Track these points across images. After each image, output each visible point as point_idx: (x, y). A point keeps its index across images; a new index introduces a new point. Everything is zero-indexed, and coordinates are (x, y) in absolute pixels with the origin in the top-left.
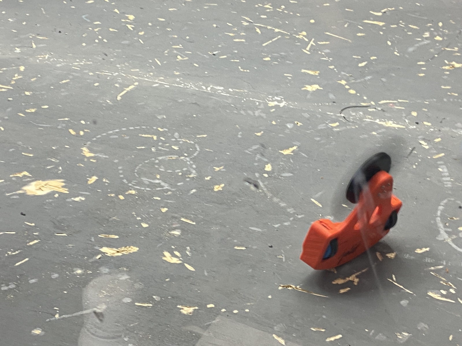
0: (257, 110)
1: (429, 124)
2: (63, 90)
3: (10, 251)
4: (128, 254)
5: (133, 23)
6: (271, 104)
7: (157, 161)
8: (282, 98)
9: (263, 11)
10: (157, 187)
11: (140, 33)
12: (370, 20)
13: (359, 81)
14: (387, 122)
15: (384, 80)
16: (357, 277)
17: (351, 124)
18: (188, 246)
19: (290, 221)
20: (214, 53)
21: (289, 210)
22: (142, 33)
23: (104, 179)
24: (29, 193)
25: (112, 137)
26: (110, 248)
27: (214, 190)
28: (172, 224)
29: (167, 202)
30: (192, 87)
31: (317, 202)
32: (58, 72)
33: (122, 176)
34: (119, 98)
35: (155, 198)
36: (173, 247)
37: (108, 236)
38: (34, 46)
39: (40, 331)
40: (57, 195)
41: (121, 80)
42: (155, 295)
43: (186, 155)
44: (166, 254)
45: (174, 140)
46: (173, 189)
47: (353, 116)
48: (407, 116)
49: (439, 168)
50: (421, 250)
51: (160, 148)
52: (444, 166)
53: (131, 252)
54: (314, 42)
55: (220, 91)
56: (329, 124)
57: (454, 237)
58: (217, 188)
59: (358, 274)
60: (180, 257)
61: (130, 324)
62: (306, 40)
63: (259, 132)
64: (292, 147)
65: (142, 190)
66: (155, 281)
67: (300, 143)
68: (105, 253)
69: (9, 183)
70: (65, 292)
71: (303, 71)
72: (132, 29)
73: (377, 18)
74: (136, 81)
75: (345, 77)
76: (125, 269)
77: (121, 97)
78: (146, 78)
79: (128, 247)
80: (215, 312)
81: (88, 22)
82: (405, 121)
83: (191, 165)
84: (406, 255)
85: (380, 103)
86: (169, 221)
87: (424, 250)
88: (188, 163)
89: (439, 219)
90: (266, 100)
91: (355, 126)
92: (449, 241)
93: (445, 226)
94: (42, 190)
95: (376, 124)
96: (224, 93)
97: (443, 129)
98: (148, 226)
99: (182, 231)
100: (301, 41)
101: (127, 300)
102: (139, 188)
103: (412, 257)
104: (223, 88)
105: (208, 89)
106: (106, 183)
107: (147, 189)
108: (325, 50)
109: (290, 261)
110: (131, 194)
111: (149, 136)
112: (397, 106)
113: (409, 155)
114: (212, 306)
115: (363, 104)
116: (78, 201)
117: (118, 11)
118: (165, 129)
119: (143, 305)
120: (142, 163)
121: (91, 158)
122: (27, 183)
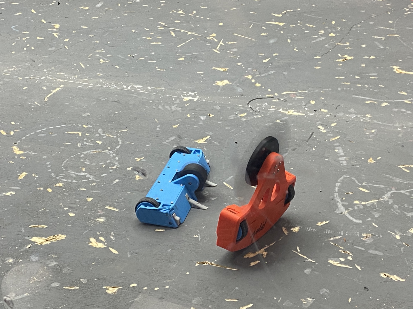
0: (174, 106)
1: (326, 111)
4: (56, 241)
5: (59, 31)
6: (186, 99)
7: (83, 155)
8: (195, 94)
9: (177, 16)
10: (83, 180)
11: (65, 40)
12: (272, 21)
13: (263, 75)
14: (289, 111)
15: (285, 73)
16: (266, 250)
17: (257, 113)
18: (112, 232)
20: (133, 55)
22: (68, 40)
23: (33, 174)
25: (40, 135)
26: (40, 238)
27: (136, 179)
28: (98, 212)
29: (92, 192)
30: (114, 87)
31: (229, 185)
33: (50, 170)
34: (46, 99)
35: (81, 189)
36: (98, 233)
37: (38, 226)
41: (48, 83)
42: (82, 279)
43: (109, 148)
44: (92, 240)
45: (98, 135)
46: (98, 180)
47: (259, 106)
48: (307, 104)
49: (336, 149)
50: (322, 223)
51: (85, 143)
52: (340, 148)
53: (59, 240)
54: (222, 42)
55: (140, 89)
56: (239, 115)
57: (350, 210)
58: (138, 177)
59: (266, 247)
60: (105, 242)
61: (59, 307)
62: (216, 40)
63: (175, 125)
64: (205, 137)
65: (69, 182)
66: (82, 265)
67: (212, 133)
68: (35, 242)
71: (214, 68)
72: (58, 37)
73: (278, 19)
74: (62, 83)
75: (251, 72)
76: (54, 256)
77: (47, 98)
78: (71, 80)
79: (56, 235)
80: (137, 291)
81: (18, 32)
82: (305, 109)
83: (114, 157)
84: (309, 229)
85: (282, 94)
86: (94, 210)
87: (325, 223)
88: (111, 155)
89: (337, 194)
90: (181, 96)
91: (261, 116)
92: (346, 213)
93: (342, 201)
95: (280, 113)
96: (143, 91)
97: (338, 115)
98: (74, 215)
99: (106, 218)
100: (211, 42)
101: (56, 284)
102: (66, 180)
103: (314, 230)
104: (142, 86)
105: (129, 87)
106: (35, 177)
107: (74, 181)
108: (233, 49)
109: (206, 239)
110: (59, 187)
111: (74, 133)
112: (297, 96)
113: (309, 139)
114: (135, 285)
115: (268, 96)
116: (9, 195)
117: (45, 21)
118: (89, 126)
119: (71, 288)
120: (68, 158)
121: (21, 155)
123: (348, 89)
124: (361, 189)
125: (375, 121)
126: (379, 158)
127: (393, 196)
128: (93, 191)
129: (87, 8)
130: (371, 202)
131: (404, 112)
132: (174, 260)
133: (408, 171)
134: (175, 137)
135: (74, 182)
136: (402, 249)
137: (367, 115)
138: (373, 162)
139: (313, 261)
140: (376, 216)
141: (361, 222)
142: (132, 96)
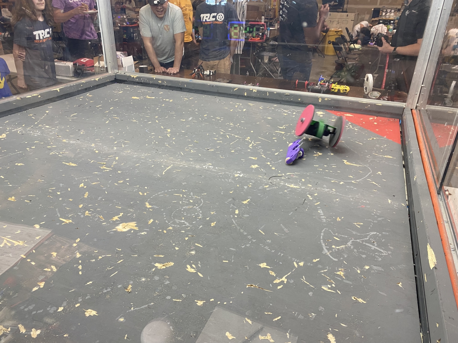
0: (230, 179)
1: (311, 186)
2: (136, 170)
3: (108, 267)
4: (168, 267)
5: (170, 133)
6: (236, 175)
7: (183, 209)
8: (241, 172)
9: (229, 126)
10: (183, 225)
11: (173, 139)
12: (278, 131)
13: (276, 162)
14: (291, 185)
16: (286, 278)
17: (274, 186)
18: (199, 261)
19: (250, 244)
21: (249, 237)
22: (175, 138)
23: (156, 221)
24: (119, 231)
25: (160, 196)
26: (159, 264)
27: (211, 225)
28: (191, 248)
30: (198, 167)
31: (262, 232)
32: (135, 160)
33: (165, 219)
34: (164, 173)
35: (182, 231)
36: (191, 262)
37: (159, 256)
38: (123, 146)
39: (123, 319)
40: (132, 231)
41: (165, 163)
42: (183, 294)
43: (197, 205)
44: (188, 266)
45: (190, 196)
46: (191, 226)
47: (275, 181)
48: (300, 181)
49: (318, 211)
51: (184, 201)
52: (321, 210)
53: (170, 266)
54: (253, 142)
56: (264, 186)
57: (331, 252)
58: (213, 224)
59: (286, 276)
60: (195, 269)
61: (170, 313)
62: (250, 141)
63: (231, 191)
64: (247, 199)
66: (183, 284)
67: (251, 197)
68: (157, 267)
69: (109, 224)
70: (137, 293)
71: (250, 157)
72: (169, 137)
73: (281, 130)
74: (172, 164)
75: (269, 161)
76: (167, 277)
78: (176, 162)
79: (169, 263)
80: (214, 304)
81: (148, 133)
82: (299, 184)
83: (199, 210)
84: (309, 264)
85: (287, 174)
86: (189, 246)
87: (317, 260)
88: (198, 210)
89: (322, 240)
90: (234, 173)
91: (276, 187)
92: (328, 254)
93: (326, 245)
94: (125, 229)
95: (286, 186)
96: (214, 170)
97: (318, 188)
98: (178, 249)
99: (196, 251)
100: (248, 142)
101: (169, 297)
102: (174, 225)
103: (312, 265)
104: (213, 167)
105: (206, 167)
106: (157, 223)
107: (178, 226)
108: (259, 146)
109: (251, 269)
110: (170, 229)
111: (178, 195)
112: (295, 176)
113: (303, 203)
114: (213, 300)
115: (279, 175)
116: (143, 235)
117: (163, 127)
118: (186, 190)
119: (177, 300)
120: (175, 211)
121: (150, 208)
122: (118, 225)
123: (322, 173)
124: (335, 238)
125: (338, 193)
126: (343, 217)
127: (353, 243)
128: (188, 233)
129: (184, 120)
130: (341, 247)
131: (352, 188)
132: (235, 283)
133: (359, 227)
134: (231, 199)
135: (178, 227)
136: (362, 280)
137: (333, 189)
138: (340, 220)
139: (313, 287)
140: (345, 257)
141: (337, 260)
142: (208, 173)
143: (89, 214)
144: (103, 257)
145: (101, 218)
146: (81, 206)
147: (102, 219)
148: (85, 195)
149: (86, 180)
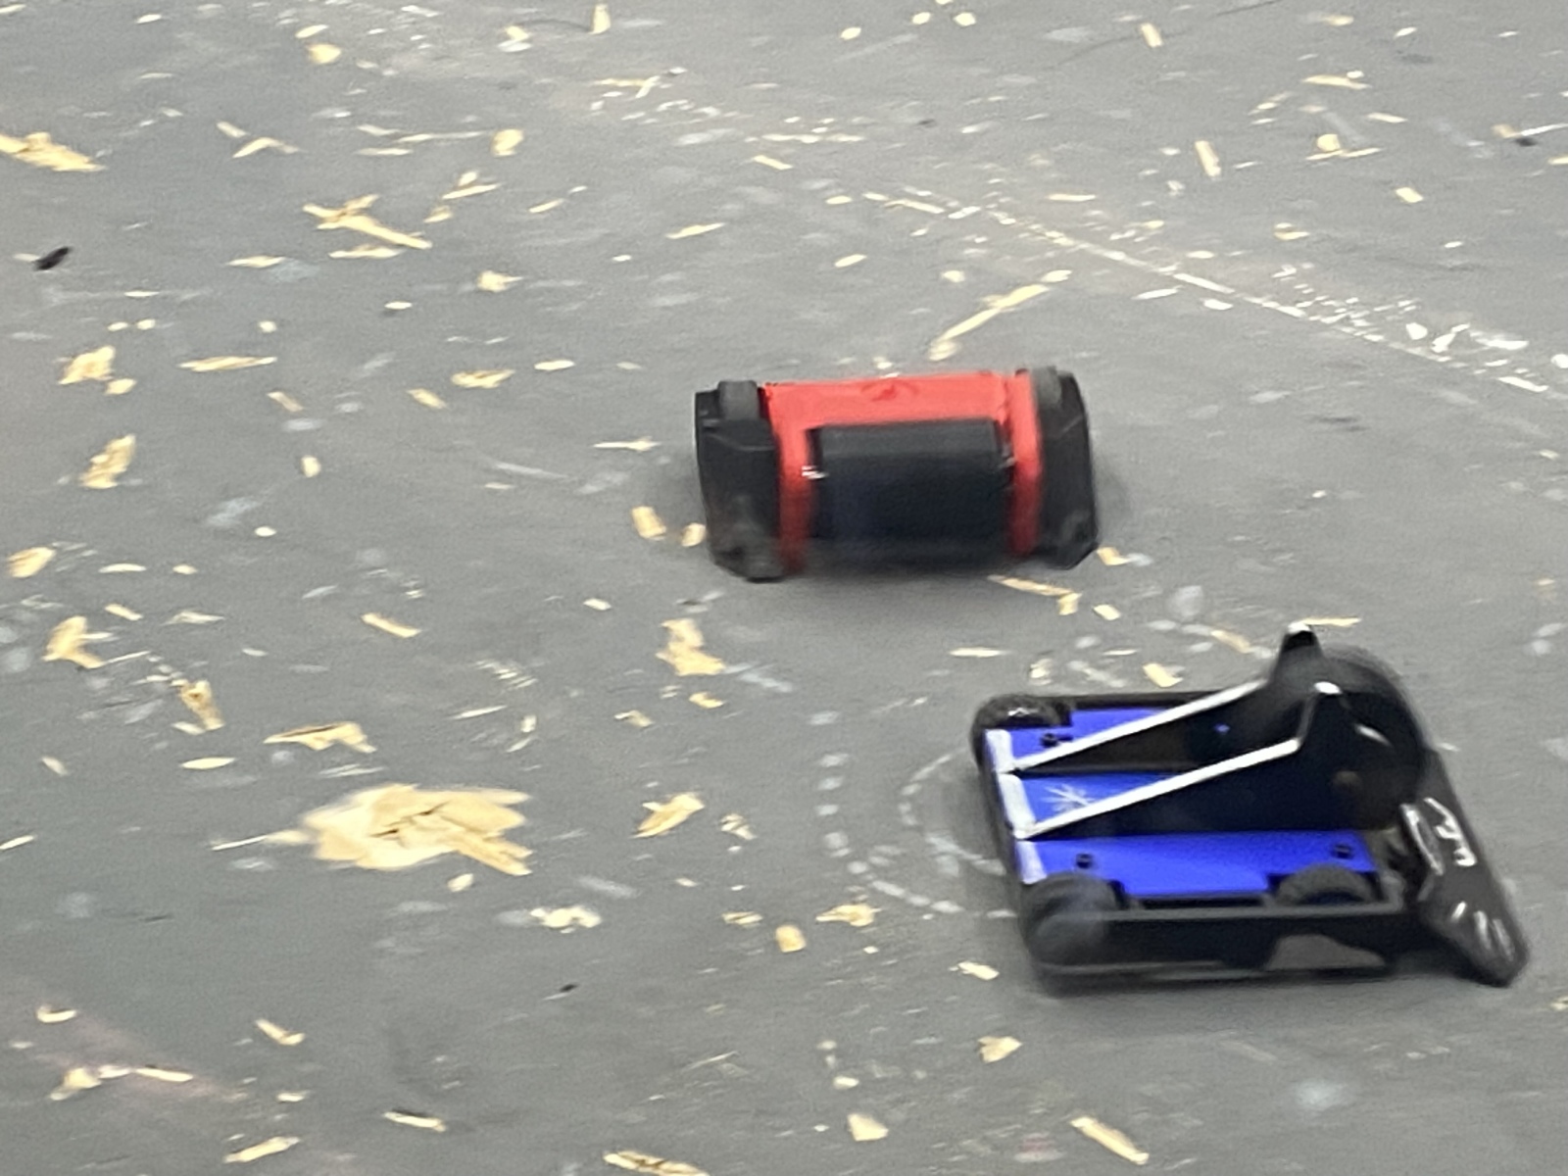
2: (670, 277)
20: (1527, 133)
23: (729, 818)
24: (328, 852)
28: (1018, 1146)
30: (1353, 325)
33: (828, 810)
34: (942, 350)
35: (968, 969)
37: (657, 1165)
38: (602, 22)
40: (462, 882)
41: (983, 246)
45: (1164, 625)
51: (1077, 666)
55: (1501, 363)
65: (910, 906)
69: (251, 778)
74: (1062, 259)
77: (953, 341)
86: (1005, 1124)
94: (402, 843)
96: (1521, 376)
98: (879, 1133)
102: (900, 893)
104: (1520, 344)
105: (1436, 342)
106: (735, 839)
107: (944, 906)
110: (844, 927)
111: (1037, 588)
116: (556, 931)
118: (1136, 558)
121: (700, 682)
122: (335, 793)
135: (939, 913)
142: (1448, 402)
143: (88, 648)
144: (107, 1083)
145: (194, 705)
146: (32, 562)
147: (193, 718)
148: (99, 459)
149: (146, 324)
